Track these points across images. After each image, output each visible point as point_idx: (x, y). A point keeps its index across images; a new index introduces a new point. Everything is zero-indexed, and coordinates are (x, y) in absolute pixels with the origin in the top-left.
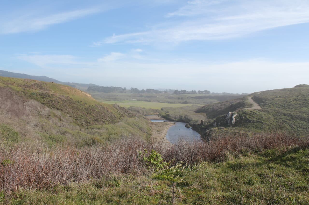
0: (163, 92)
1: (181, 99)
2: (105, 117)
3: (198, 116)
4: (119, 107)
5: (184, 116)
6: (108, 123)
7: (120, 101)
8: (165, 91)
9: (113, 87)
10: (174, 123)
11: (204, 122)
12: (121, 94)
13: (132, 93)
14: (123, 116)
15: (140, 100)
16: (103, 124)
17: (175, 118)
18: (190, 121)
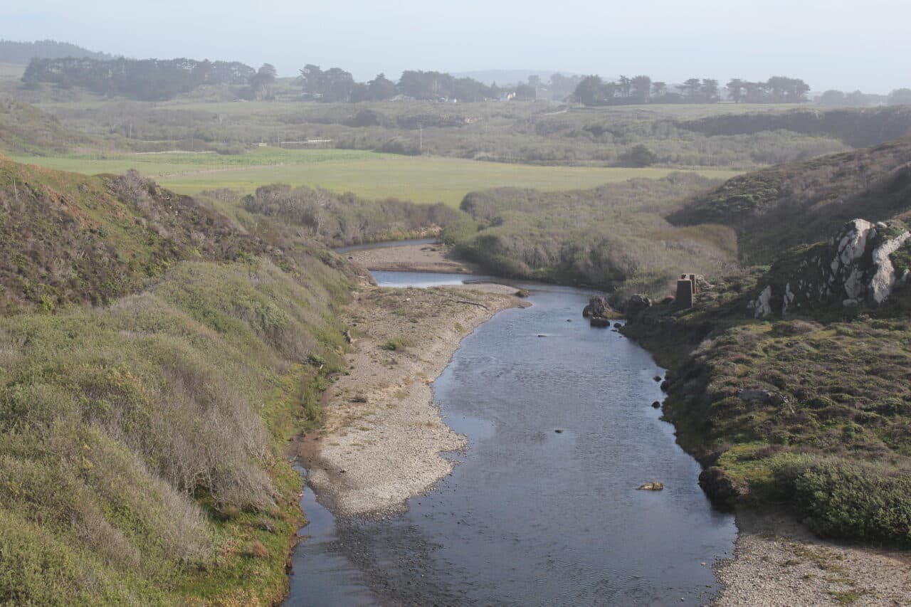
0: (510, 91)
1: (609, 136)
2: (44, 260)
3: (681, 248)
4: (152, 192)
5: (588, 250)
6: (60, 301)
7: (226, 152)
8: (526, 81)
9: (192, 62)
10: (519, 295)
11: (702, 285)
12: (242, 106)
13: (308, 98)
14: (176, 249)
15: (352, 147)
16: (21, 307)
17: (533, 260)
18: (621, 278)
